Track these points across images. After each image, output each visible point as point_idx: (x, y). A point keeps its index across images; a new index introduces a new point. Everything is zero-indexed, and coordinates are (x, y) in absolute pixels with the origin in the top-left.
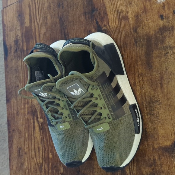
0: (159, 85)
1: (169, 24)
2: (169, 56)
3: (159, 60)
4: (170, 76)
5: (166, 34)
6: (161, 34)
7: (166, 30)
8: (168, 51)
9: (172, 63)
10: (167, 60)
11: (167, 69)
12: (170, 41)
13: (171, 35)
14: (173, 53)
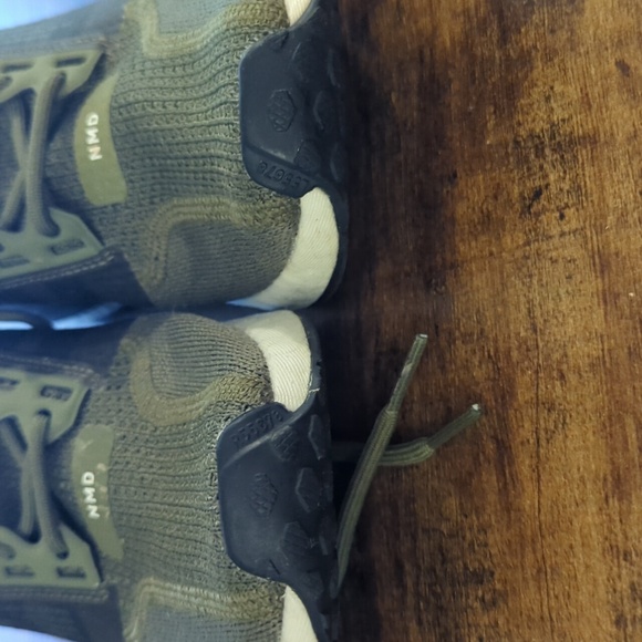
0: (490, 447)
2: (549, 221)
3: (486, 253)
6: (504, 40)
8: (545, 176)
9: (569, 277)
11: (540, 322)
12: (558, 88)
13: (563, 35)
14: (577, 189)
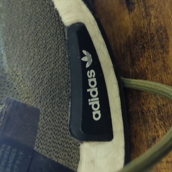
1: (150, 19)
5: (145, 62)
7: (143, 47)
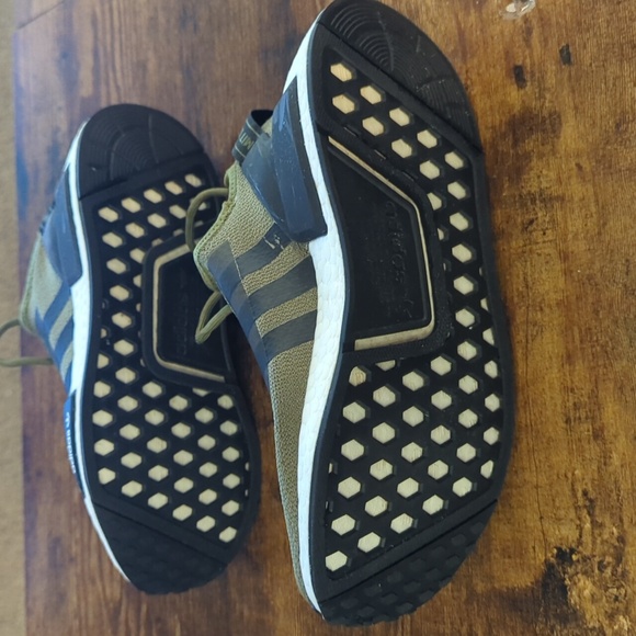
1: (544, 103)
4: (539, 313)
5: (532, 144)
7: (531, 129)
10: (531, 251)
